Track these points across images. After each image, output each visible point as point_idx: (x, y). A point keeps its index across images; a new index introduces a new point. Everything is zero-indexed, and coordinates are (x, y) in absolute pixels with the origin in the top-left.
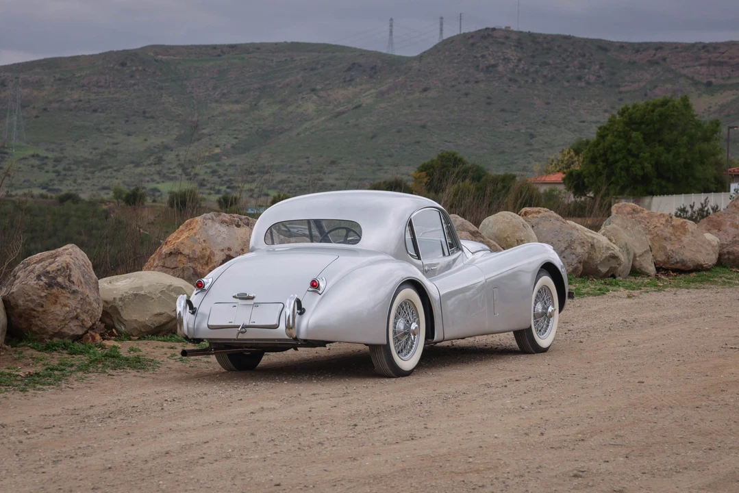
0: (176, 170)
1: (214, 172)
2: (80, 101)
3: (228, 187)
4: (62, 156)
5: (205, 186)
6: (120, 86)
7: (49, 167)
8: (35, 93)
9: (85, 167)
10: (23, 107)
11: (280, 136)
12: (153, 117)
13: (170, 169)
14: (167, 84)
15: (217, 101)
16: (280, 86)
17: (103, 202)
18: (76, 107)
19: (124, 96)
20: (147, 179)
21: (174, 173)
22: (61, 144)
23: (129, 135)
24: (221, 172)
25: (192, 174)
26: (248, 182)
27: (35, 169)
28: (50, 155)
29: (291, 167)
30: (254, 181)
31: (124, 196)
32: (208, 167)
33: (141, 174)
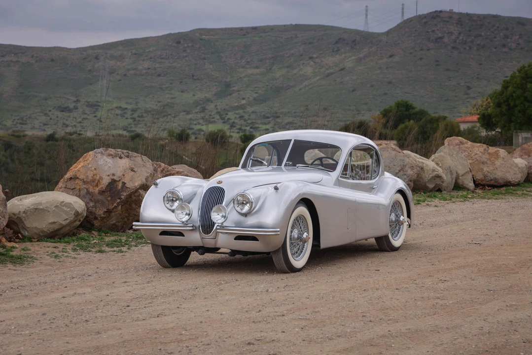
0: (215, 116)
1: (241, 117)
2: (149, 69)
4: (136, 107)
5: (235, 127)
6: (176, 57)
8: (119, 63)
9: (153, 114)
10: (110, 73)
11: (287, 91)
12: (198, 79)
13: (211, 115)
14: (208, 56)
15: (243, 67)
16: (287, 55)
17: (161, 139)
18: (146, 73)
19: (179, 65)
20: (195, 122)
21: (213, 118)
22: (136, 99)
23: (182, 92)
24: (246, 117)
25: (226, 118)
26: (265, 124)
27: (119, 117)
28: (129, 107)
29: (295, 113)
31: (175, 135)
32: (237, 114)
33: (191, 119)
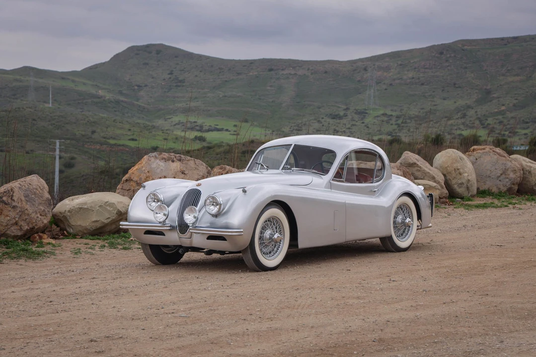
0: (475, 122)
1: (501, 122)
2: (413, 78)
3: (510, 133)
4: (401, 114)
5: (495, 132)
6: (439, 67)
7: (393, 122)
8: (385, 74)
9: (416, 121)
10: (377, 83)
12: (460, 87)
13: (471, 121)
14: (470, 65)
15: (503, 75)
18: (410, 82)
19: (442, 74)
20: (456, 128)
21: (473, 123)
22: (401, 106)
23: (444, 99)
24: (505, 121)
25: (486, 124)
26: (524, 129)
27: (385, 123)
28: (394, 114)
30: (528, 128)
31: (430, 139)
32: (497, 119)
33: (452, 125)
